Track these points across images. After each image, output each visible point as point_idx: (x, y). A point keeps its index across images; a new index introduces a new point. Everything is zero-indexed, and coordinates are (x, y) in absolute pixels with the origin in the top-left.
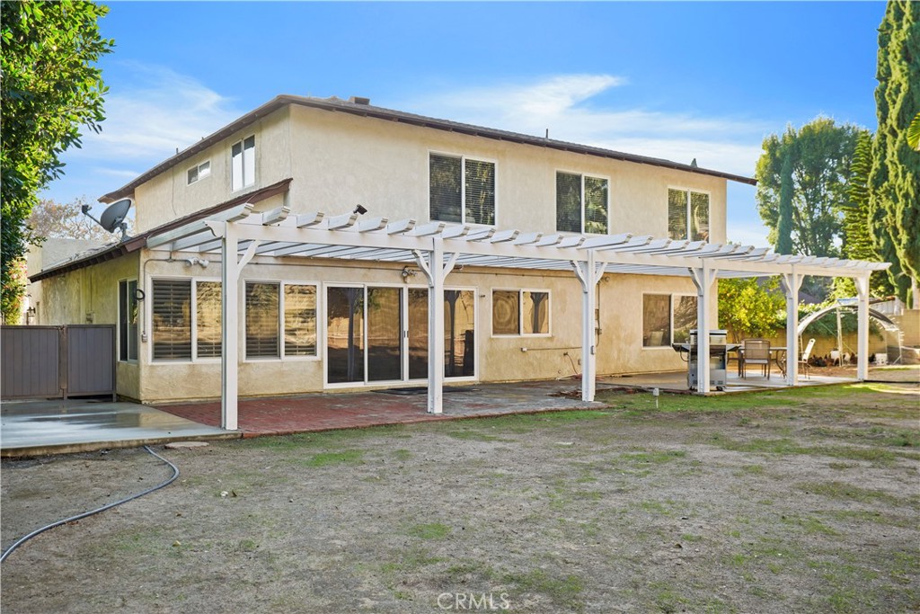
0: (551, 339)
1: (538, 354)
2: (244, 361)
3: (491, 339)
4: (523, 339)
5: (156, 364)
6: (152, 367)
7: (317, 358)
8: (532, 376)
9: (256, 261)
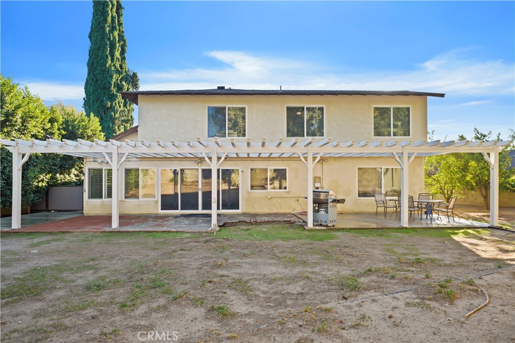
0: (289, 192)
1: (279, 200)
2: (124, 200)
3: (249, 192)
4: (269, 192)
5: (89, 200)
6: (87, 201)
7: (156, 199)
8: (275, 211)
9: (128, 160)
